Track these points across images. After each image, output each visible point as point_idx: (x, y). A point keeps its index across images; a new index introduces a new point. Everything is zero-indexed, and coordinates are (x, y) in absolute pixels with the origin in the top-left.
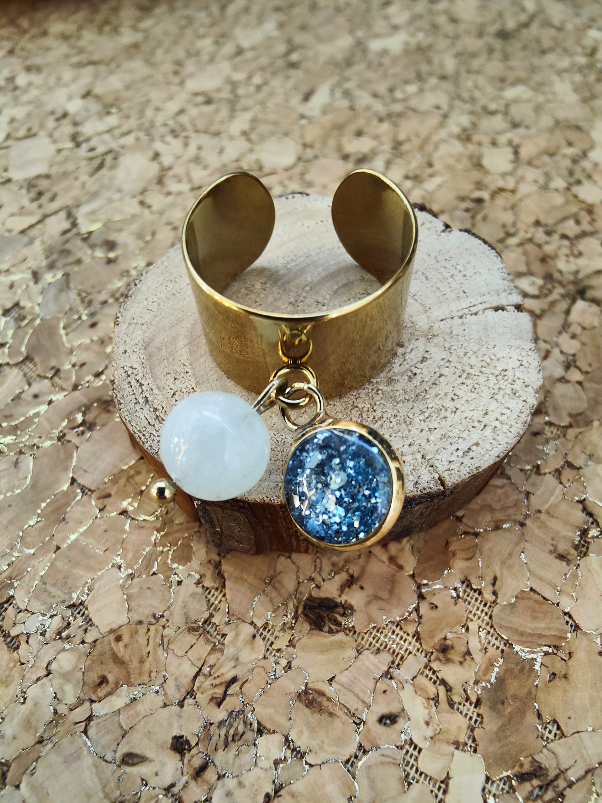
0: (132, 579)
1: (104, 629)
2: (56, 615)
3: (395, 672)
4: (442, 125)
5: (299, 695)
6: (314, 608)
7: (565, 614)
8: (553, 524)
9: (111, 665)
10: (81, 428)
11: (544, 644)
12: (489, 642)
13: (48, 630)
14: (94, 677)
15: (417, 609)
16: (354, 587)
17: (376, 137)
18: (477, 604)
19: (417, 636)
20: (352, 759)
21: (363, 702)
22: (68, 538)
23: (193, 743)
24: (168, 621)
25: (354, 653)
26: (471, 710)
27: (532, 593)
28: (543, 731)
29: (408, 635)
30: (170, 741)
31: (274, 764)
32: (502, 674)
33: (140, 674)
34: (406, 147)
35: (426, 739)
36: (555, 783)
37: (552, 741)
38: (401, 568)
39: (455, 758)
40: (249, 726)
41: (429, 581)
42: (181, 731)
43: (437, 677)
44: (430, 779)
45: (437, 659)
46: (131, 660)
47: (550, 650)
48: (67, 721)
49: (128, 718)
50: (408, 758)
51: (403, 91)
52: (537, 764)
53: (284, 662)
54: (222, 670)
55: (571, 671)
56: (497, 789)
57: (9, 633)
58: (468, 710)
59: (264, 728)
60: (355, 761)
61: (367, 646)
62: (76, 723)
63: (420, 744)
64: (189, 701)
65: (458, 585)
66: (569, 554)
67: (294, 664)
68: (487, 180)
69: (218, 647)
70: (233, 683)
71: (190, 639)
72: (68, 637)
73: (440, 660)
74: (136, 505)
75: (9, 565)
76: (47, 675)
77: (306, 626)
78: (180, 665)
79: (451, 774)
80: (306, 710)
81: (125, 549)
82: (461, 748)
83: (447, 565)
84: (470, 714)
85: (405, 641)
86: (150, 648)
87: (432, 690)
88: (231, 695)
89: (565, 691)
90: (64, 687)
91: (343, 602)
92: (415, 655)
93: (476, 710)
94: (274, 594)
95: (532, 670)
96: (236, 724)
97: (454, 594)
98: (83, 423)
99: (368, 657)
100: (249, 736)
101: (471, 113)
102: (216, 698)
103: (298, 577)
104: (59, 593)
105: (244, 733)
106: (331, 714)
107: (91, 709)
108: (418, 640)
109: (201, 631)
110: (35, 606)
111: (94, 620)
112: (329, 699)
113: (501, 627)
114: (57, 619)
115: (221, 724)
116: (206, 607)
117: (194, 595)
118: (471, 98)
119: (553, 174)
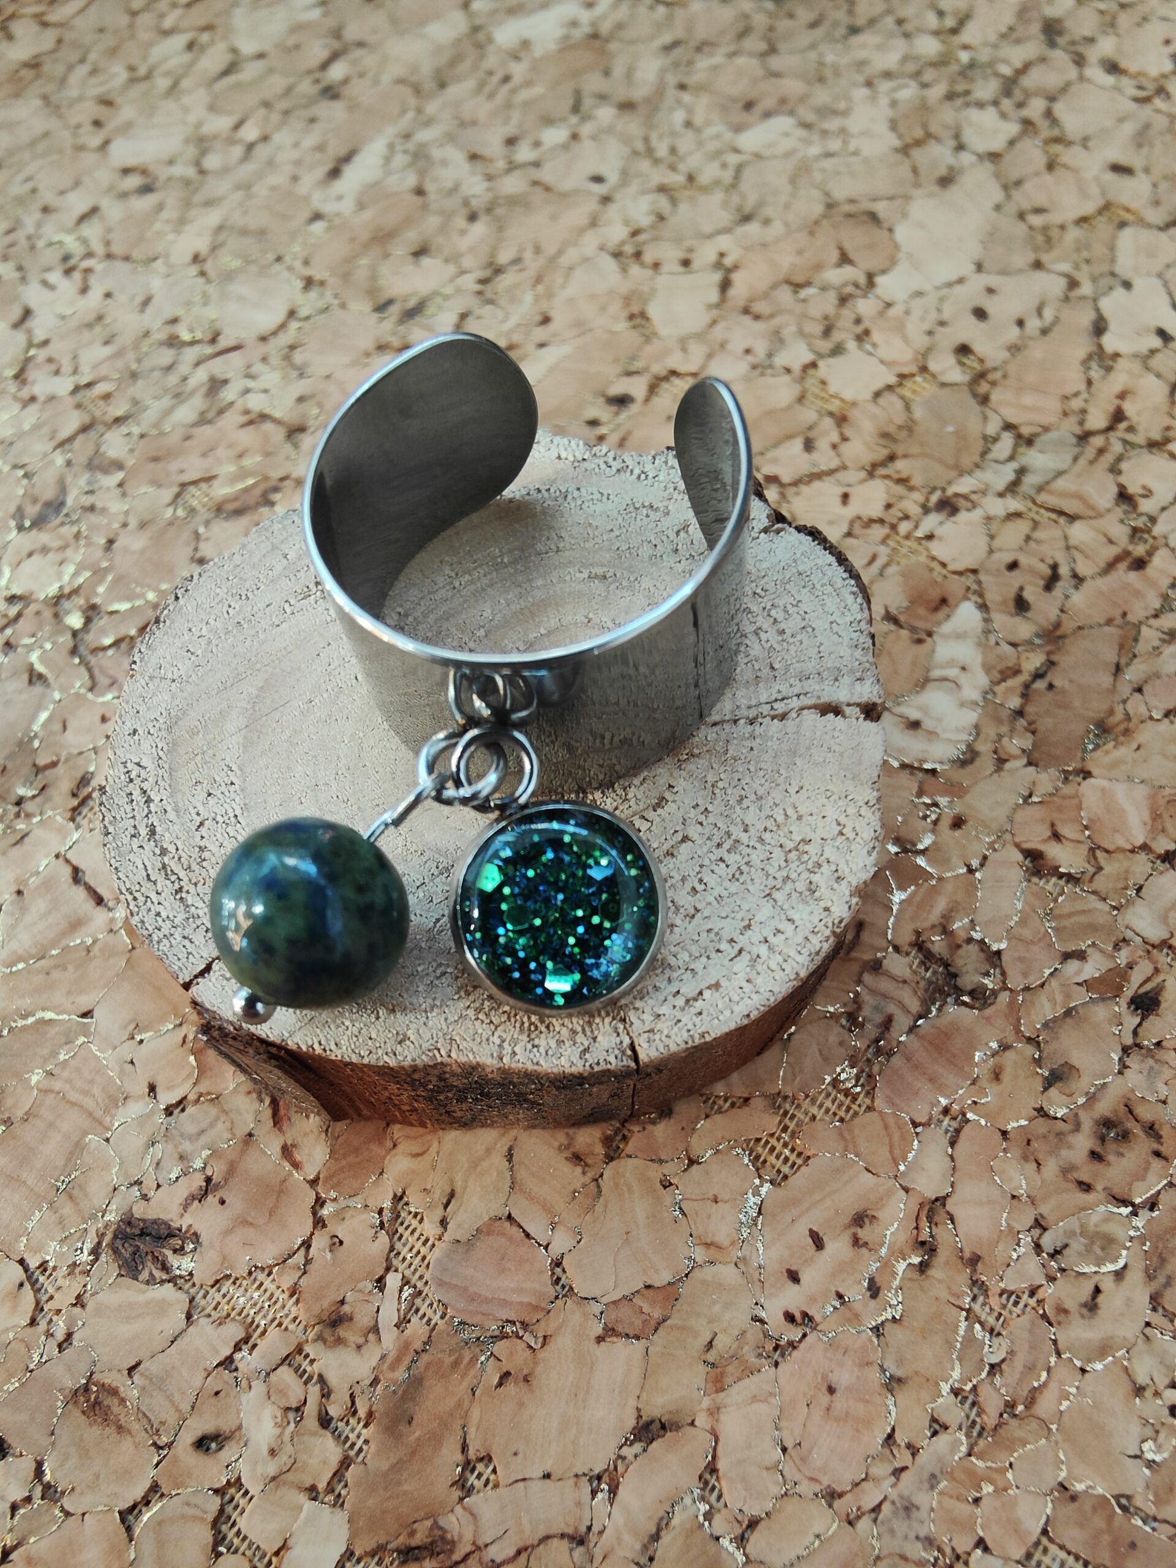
3: (243, 1358)
5: (75, 1394)
6: (133, 1237)
12: (414, 1311)
15: (307, 1244)
16: (210, 1200)
18: (413, 1239)
19: (297, 1295)
20: (139, 1507)
21: (177, 1411)
25: (181, 1323)
26: (359, 1432)
27: (508, 1224)
28: (467, 1474)
29: (283, 1291)
31: (11, 1507)
32: (420, 1370)
35: (265, 1480)
37: (478, 1492)
38: (296, 1165)
39: (303, 1515)
41: (340, 1193)
43: (314, 1371)
44: (257, 1548)
45: (320, 1338)
47: (512, 1331)
50: (230, 1511)
52: (440, 1533)
53: (61, 1334)
55: (539, 1370)
58: (352, 1431)
59: (9, 1446)
60: (143, 1510)
61: (208, 1310)
63: (253, 1489)
65: (388, 1204)
66: (591, 1154)
67: (77, 1337)
68: (648, 352)
73: (325, 1341)
77: (112, 1271)
79: (290, 1542)
80: (82, 1420)
82: (320, 1497)
83: (378, 1165)
84: (353, 1438)
85: (275, 1303)
87: (297, 1393)
89: (521, 1405)
91: (184, 1228)
92: (286, 1328)
93: (364, 1431)
94: (68, 1210)
95: (473, 1364)
97: (376, 1219)
99: (203, 1330)
103: (114, 1178)
106: (120, 1428)
108: (298, 1300)
112: (123, 1401)
118: (673, 151)
119: (789, 331)
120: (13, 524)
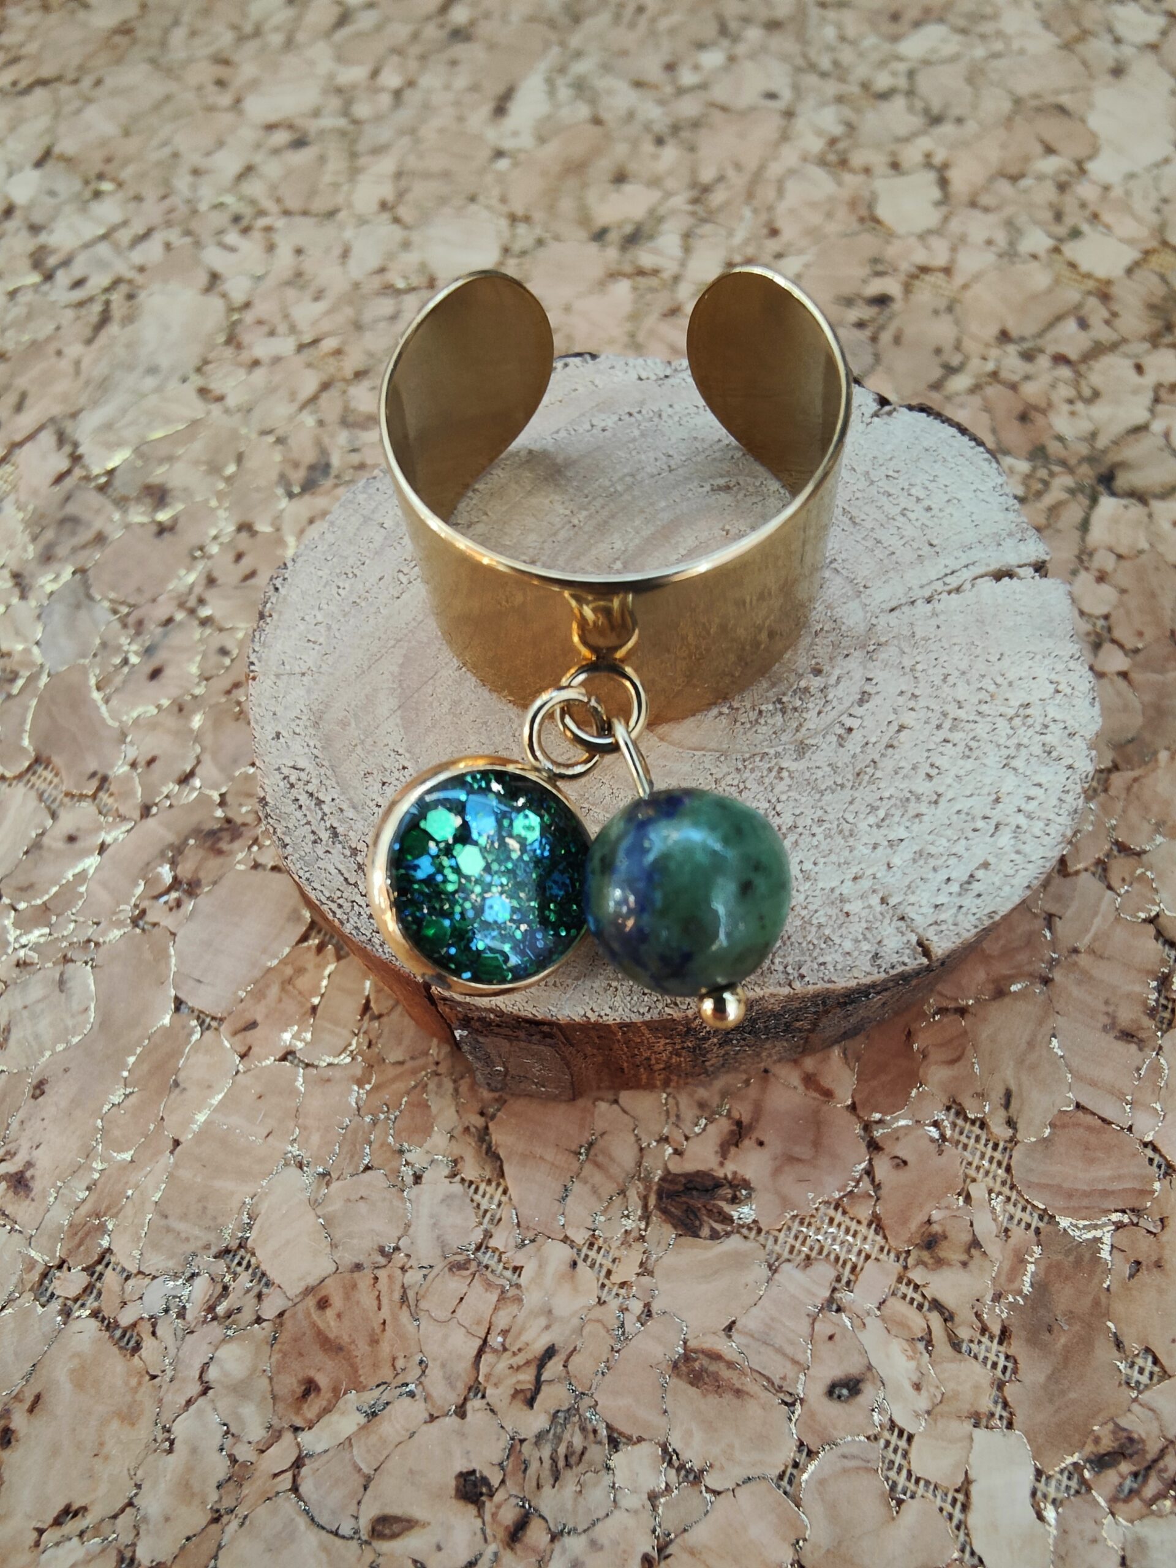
0: (328, 1184)
1: (294, 1289)
2: (198, 1274)
3: (845, 1297)
4: (785, 137)
5: (675, 1366)
6: (677, 1194)
7: (1146, 1145)
8: (1102, 971)
9: (319, 1357)
10: (174, 895)
11: (1112, 1208)
12: (1011, 1218)
13: (188, 1306)
14: (290, 1384)
15: (869, 1172)
16: (747, 1143)
17: (655, 182)
18: (981, 1146)
19: (877, 1223)
20: (789, 1470)
21: (795, 1362)
22: (192, 1120)
23: (495, 1482)
24: (408, 1256)
25: (765, 1272)
26: (992, 1349)
27: (1080, 1114)
28: (1129, 1371)
29: (859, 1222)
30: (453, 1483)
31: (649, 1499)
32: (1042, 1274)
33: (375, 1366)
34: (718, 197)
35: (918, 1415)
36: (1161, 1465)
37: (1146, 1386)
38: (828, 1094)
39: (976, 1445)
40: (591, 1436)
41: (885, 1114)
42: (470, 1461)
43: (924, 1296)
44: (936, 1487)
45: (920, 1262)
46: (353, 1342)
47: (1126, 1219)
48: (257, 1474)
49: (368, 1451)
50: (891, 1455)
51: (696, 68)
52: (1125, 1434)
53: (637, 1307)
54: (526, 1337)
55: (1167, 1253)
56: (1058, 1489)
57: (116, 1321)
58: (988, 1350)
59: (620, 1434)
60: (795, 1472)
61: (786, 1255)
62: (276, 1475)
63: (909, 1428)
64: (475, 1404)
65: (941, 1116)
66: (1140, 1028)
67: (655, 1307)
68: (891, 251)
69: (510, 1294)
70: (550, 1358)
71: (456, 1284)
72: (228, 1315)
73: (925, 1264)
74: (308, 1036)
75: (88, 1188)
76: (204, 1392)
77: (669, 1233)
78: (445, 1337)
79: (972, 1475)
80: (692, 1391)
81: (303, 1128)
82: (984, 1422)
83: (913, 1078)
84: (992, 1357)
85: (854, 1236)
86: (385, 1313)
87: (917, 1322)
88: (551, 1381)
89: (1161, 1291)
90: (240, 1410)
91: (730, 1176)
92: (877, 1260)
93: (1002, 1349)
94: (598, 1178)
95: (1096, 1260)
96: (567, 1436)
97: (934, 1133)
98: (176, 883)
99: (791, 1276)
100: (596, 1453)
101: (840, 99)
102: (522, 1391)
103: (638, 1139)
104: (197, 1232)
105: (585, 1449)
106: (738, 1393)
107: (298, 1444)
108: (880, 1229)
109: (473, 1266)
110: (155, 1262)
111: (272, 1275)
112: (730, 1365)
113: (1029, 1186)
114: (201, 1282)
115: (540, 1437)
116: (474, 1220)
117: (447, 1199)
118: (836, 63)
119: (1022, 220)
120: (280, 491)
